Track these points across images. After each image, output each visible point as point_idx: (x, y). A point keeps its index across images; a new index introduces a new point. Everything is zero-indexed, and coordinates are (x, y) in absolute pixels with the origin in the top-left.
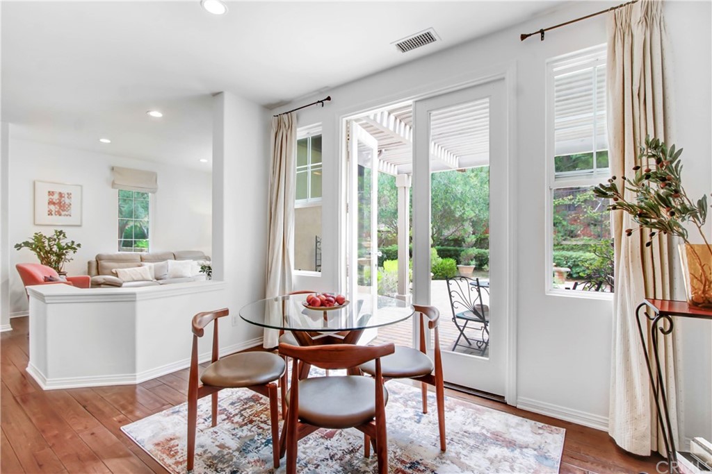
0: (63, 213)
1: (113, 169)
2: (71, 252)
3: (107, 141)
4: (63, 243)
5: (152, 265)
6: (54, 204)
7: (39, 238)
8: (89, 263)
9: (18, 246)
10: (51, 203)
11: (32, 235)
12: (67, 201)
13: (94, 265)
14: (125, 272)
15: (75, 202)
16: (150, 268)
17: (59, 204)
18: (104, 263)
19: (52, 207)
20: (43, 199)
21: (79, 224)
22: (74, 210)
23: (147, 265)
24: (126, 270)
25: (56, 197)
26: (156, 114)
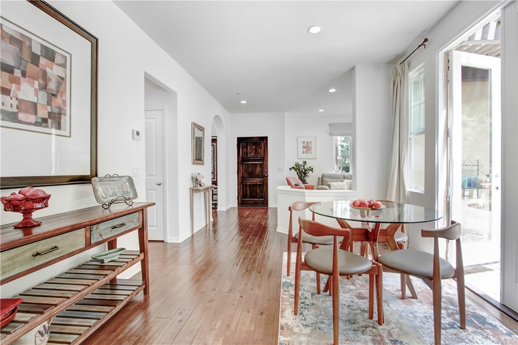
0: (308, 152)
1: (330, 125)
2: (311, 172)
3: (322, 111)
4: (306, 167)
5: (349, 181)
6: (305, 147)
7: (297, 165)
8: (319, 178)
9: (291, 169)
10: (304, 147)
11: (295, 164)
12: (310, 146)
13: (321, 179)
14: (334, 185)
15: (313, 146)
16: (347, 183)
17: (307, 148)
18: (325, 179)
19: (304, 149)
20: (301, 145)
21: (315, 157)
22: (313, 150)
23: (346, 181)
24: (334, 183)
25: (306, 144)
26: (332, 90)
